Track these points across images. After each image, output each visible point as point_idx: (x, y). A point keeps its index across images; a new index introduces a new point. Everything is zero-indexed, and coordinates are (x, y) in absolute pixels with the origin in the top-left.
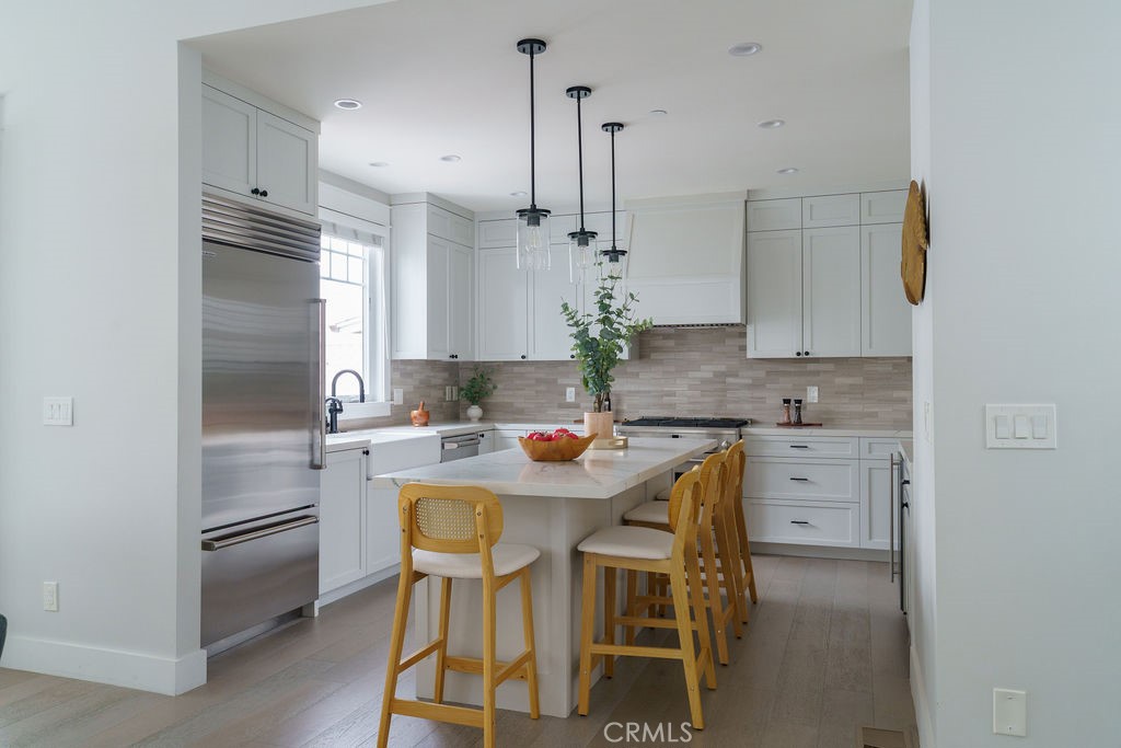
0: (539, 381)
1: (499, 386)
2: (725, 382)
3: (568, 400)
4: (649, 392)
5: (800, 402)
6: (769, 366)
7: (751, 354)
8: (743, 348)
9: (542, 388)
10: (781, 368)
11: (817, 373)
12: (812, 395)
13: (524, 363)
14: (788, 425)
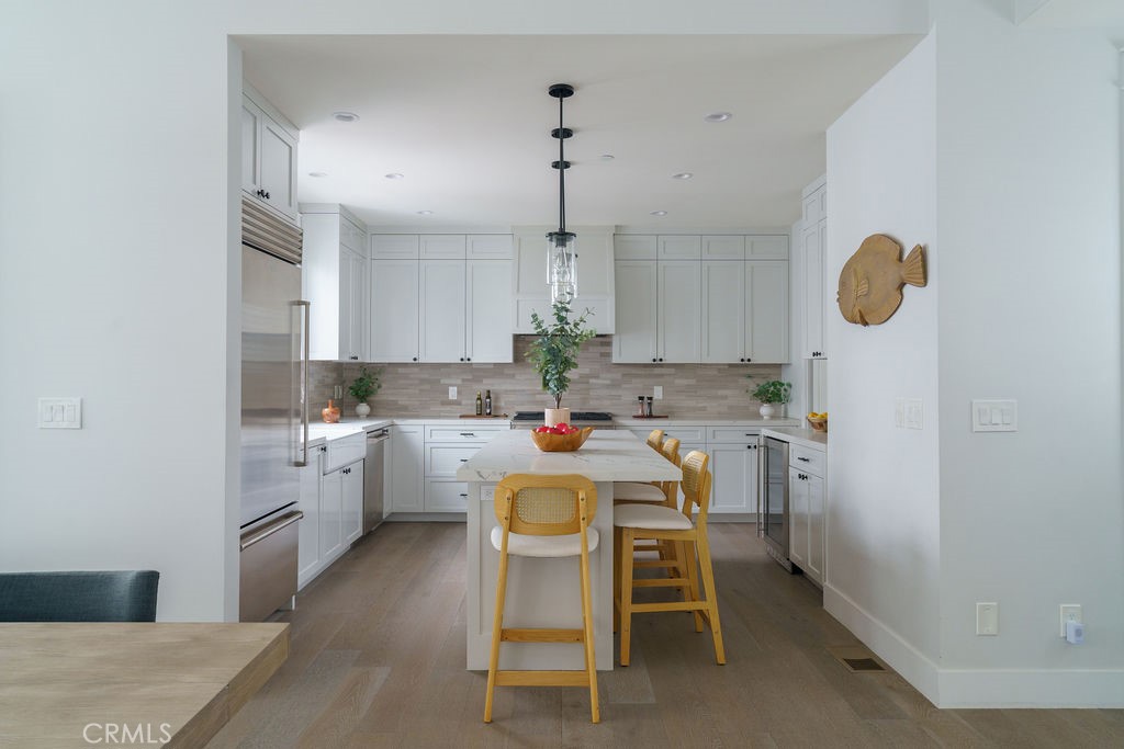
0: (422, 381)
1: (384, 385)
2: (588, 383)
3: (450, 398)
4: (523, 391)
5: (650, 398)
6: (628, 370)
7: (615, 359)
8: (609, 355)
9: (427, 387)
10: (634, 371)
11: (662, 375)
12: (658, 393)
13: (416, 364)
14: (642, 417)
